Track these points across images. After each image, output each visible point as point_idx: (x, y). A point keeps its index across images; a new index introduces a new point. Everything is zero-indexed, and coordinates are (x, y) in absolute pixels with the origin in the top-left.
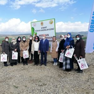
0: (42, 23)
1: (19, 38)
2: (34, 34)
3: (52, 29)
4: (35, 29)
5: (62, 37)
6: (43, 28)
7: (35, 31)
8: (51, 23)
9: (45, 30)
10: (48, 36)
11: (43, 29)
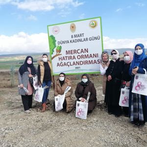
0: (73, 27)
1: (30, 59)
2: (55, 50)
3: (96, 38)
4: (58, 39)
5: (115, 54)
6: (75, 36)
7: (56, 43)
8: (94, 26)
9: (80, 40)
10: (86, 54)
11: (74, 39)
